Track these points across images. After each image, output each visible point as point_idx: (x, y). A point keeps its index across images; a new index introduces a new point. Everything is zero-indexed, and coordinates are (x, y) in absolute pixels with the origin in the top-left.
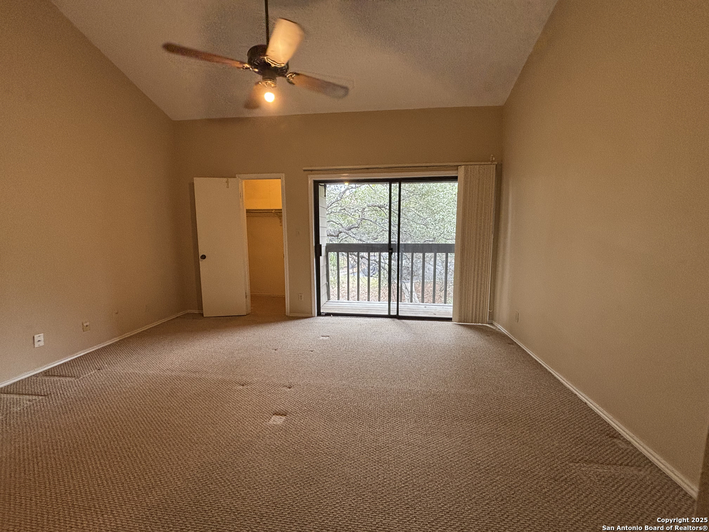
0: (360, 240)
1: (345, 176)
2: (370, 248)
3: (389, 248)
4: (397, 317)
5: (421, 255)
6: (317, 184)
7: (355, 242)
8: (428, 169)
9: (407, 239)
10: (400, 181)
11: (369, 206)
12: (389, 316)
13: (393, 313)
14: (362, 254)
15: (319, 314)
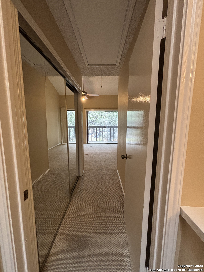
0: (96, 125)
1: (93, 110)
2: (99, 127)
3: (105, 127)
4: (107, 143)
5: (113, 129)
6: (87, 111)
7: (94, 125)
8: (113, 109)
9: (109, 125)
10: (107, 111)
11: (98, 115)
12: (105, 143)
13: (106, 142)
14: (95, 129)
15: (88, 143)
